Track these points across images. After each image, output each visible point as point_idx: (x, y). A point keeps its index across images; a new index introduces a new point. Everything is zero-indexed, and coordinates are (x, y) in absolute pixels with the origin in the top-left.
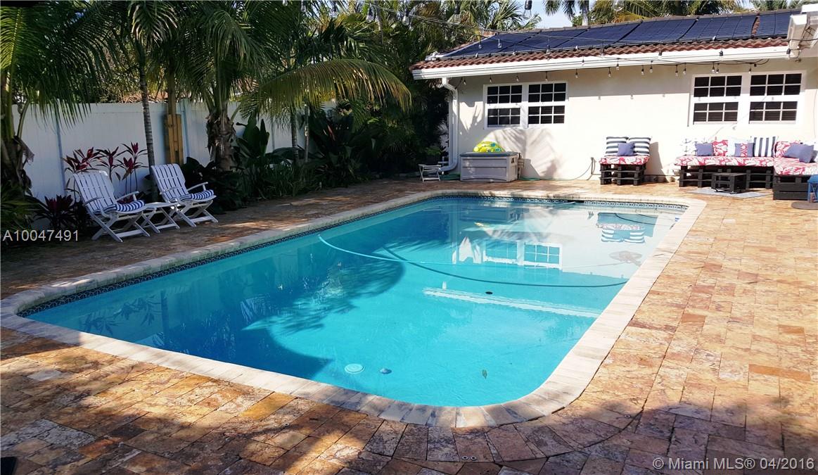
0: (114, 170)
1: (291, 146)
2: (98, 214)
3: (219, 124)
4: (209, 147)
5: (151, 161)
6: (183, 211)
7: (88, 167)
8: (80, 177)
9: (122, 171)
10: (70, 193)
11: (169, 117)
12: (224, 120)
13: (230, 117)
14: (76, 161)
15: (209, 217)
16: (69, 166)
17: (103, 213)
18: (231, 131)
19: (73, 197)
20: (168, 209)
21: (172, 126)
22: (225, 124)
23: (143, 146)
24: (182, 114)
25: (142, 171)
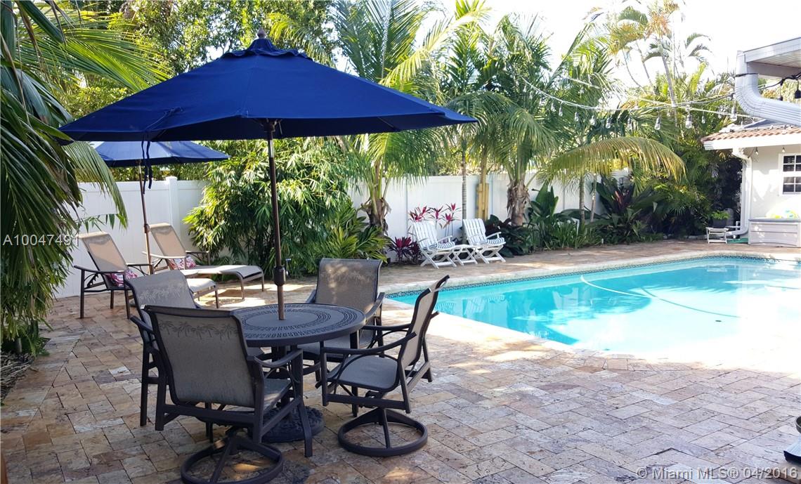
0: (439, 221)
1: (578, 208)
2: (425, 249)
3: (516, 190)
4: (508, 207)
5: (464, 217)
6: (481, 252)
7: (423, 218)
8: (417, 224)
9: (444, 222)
10: (410, 235)
11: (481, 185)
12: (521, 187)
13: (526, 185)
14: (416, 215)
15: (499, 258)
16: (411, 217)
17: (428, 249)
18: (526, 195)
19: (411, 238)
20: (471, 250)
21: (482, 192)
22: (521, 190)
23: (459, 205)
24: (490, 183)
25: (456, 224)
